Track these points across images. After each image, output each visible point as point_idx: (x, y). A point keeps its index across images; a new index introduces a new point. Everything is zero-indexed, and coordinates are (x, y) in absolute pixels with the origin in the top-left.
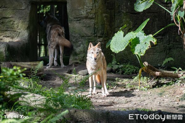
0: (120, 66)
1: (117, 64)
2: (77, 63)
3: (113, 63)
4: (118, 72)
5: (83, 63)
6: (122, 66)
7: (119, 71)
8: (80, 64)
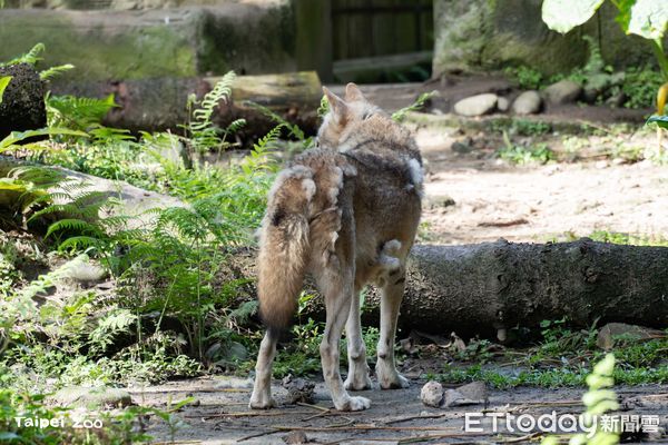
0: (615, 78)
1: (603, 70)
2: (458, 72)
3: (588, 67)
4: (605, 99)
5: (478, 73)
6: (621, 75)
7: (611, 95)
8: (468, 75)
